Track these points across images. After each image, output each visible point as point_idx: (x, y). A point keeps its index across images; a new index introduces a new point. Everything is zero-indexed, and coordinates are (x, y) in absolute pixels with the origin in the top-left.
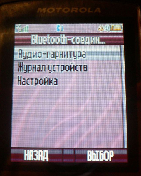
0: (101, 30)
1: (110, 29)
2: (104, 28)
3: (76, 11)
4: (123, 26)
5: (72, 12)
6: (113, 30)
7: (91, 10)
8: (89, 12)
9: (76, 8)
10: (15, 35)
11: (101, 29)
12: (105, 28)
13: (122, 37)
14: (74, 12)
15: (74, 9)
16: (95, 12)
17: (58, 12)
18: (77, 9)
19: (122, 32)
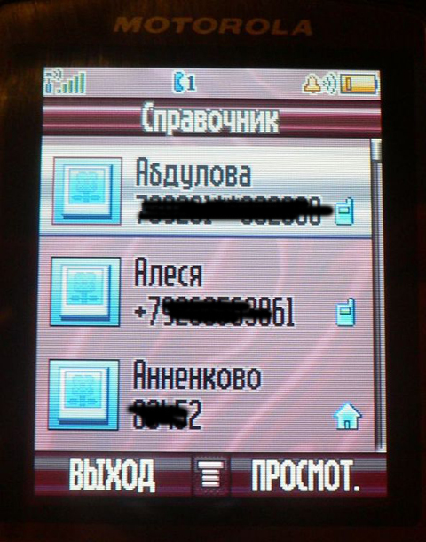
0: (313, 91)
1: (338, 88)
2: (320, 82)
3: (236, 30)
4: (378, 79)
5: (222, 31)
6: (349, 90)
7: (281, 28)
8: (276, 31)
9: (234, 20)
10: (42, 101)
11: (312, 86)
12: (325, 83)
13: (377, 112)
14: (229, 32)
15: (229, 23)
16: (294, 32)
17: (179, 29)
18: (239, 22)
19: (377, 96)
